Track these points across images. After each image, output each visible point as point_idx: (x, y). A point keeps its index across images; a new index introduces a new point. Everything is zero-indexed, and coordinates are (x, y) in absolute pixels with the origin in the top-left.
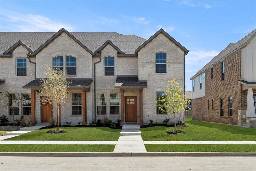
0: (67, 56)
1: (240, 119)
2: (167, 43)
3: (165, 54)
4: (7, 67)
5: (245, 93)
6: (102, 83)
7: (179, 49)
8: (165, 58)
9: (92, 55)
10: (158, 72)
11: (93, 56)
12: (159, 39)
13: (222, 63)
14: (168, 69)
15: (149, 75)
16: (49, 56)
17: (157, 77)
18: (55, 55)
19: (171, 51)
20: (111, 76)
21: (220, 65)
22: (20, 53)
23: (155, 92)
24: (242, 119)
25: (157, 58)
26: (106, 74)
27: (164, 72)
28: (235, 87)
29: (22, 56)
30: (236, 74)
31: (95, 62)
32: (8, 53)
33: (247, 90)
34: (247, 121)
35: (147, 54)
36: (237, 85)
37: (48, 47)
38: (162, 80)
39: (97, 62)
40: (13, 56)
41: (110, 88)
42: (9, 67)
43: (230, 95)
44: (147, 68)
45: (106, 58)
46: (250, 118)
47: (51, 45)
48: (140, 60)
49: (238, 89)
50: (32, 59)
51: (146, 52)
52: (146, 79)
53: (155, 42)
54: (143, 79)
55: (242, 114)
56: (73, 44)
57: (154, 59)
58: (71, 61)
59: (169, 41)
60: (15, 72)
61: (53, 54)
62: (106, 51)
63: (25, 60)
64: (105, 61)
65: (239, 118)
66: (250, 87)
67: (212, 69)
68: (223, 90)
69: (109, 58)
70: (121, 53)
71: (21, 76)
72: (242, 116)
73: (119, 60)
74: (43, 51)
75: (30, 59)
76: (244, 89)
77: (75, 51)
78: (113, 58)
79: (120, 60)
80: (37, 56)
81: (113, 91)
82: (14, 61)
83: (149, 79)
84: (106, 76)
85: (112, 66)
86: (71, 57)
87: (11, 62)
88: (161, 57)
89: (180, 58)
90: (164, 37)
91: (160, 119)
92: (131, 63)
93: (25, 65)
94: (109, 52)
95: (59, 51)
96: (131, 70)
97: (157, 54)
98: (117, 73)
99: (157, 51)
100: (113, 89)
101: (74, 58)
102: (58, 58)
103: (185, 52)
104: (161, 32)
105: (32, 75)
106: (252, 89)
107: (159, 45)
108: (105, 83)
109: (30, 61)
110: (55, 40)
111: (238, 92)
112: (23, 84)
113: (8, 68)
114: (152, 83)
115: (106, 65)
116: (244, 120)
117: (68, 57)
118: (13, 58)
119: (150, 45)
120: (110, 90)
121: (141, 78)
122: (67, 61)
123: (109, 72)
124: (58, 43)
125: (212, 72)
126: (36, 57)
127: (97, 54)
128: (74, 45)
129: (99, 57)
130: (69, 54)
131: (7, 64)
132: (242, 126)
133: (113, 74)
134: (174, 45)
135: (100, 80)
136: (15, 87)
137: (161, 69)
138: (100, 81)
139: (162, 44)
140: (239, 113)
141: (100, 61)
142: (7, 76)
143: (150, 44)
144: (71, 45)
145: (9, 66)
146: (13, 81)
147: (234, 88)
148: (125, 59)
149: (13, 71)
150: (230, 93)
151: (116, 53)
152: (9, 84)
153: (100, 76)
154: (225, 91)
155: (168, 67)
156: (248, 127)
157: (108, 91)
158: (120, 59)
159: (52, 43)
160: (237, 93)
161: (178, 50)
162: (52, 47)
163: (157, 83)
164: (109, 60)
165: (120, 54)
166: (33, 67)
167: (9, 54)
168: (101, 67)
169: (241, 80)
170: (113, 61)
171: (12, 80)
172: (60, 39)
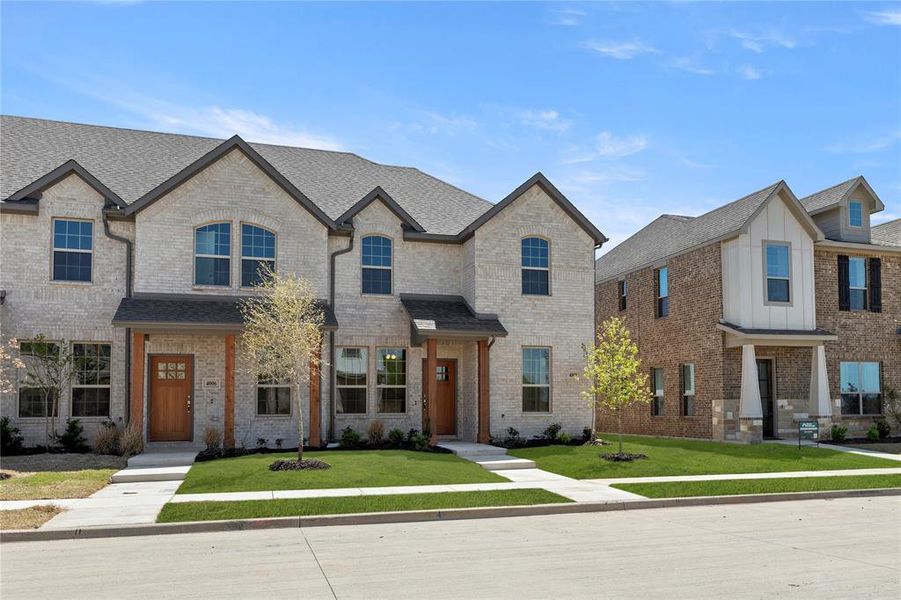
0: (244, 225)
1: (719, 422)
2: (552, 213)
3: (545, 243)
4: (18, 247)
5: (734, 355)
6: (353, 316)
7: (581, 232)
8: (545, 253)
9: (330, 228)
10: (528, 293)
11: (331, 233)
12: (532, 199)
13: (657, 271)
14: (555, 285)
15: (504, 298)
16: (182, 221)
17: (526, 305)
18: (203, 220)
19: (561, 236)
20: (384, 296)
21: (650, 276)
22: (72, 201)
23: (519, 349)
24: (727, 422)
25: (524, 252)
26: (366, 289)
27: (544, 294)
28: (705, 339)
29: (78, 212)
30: (705, 306)
31: (335, 250)
32: (25, 200)
33: (740, 349)
34: (743, 428)
35: (499, 241)
36: (710, 335)
37: (178, 191)
38: (540, 313)
39: (338, 249)
40: (40, 210)
41: (378, 332)
42: (24, 247)
43: (687, 359)
44: (498, 278)
45: (366, 240)
46: (749, 419)
47: (190, 184)
48: (480, 256)
49: (711, 343)
50: (117, 227)
51: (496, 234)
52: (495, 310)
53: (519, 208)
54: (487, 311)
55: (726, 410)
56: (267, 190)
57: (517, 256)
58: (258, 241)
59: (557, 207)
60: (47, 266)
61: (198, 216)
62: (367, 220)
63: (87, 227)
64: (365, 250)
65: (715, 420)
66: (750, 341)
67: (621, 284)
68: (660, 344)
69: (377, 239)
70: (413, 229)
71: (73, 283)
72: (725, 417)
73: (407, 248)
74: (161, 201)
75: (107, 226)
76: (731, 344)
77: (272, 210)
78: (388, 242)
79: (411, 251)
80: (138, 218)
81: (390, 340)
82: (43, 227)
83: (502, 310)
84: (367, 295)
85: (384, 265)
86: (259, 230)
87: (30, 230)
88: (535, 250)
89: (583, 256)
90: (545, 198)
91: (533, 424)
92: (442, 260)
93: (88, 244)
94: (377, 222)
95: (218, 208)
96: (442, 279)
97: (525, 242)
98: (399, 286)
99: (525, 233)
100: (387, 334)
101: (268, 233)
102: (213, 227)
103: (596, 240)
104: (539, 181)
105: (112, 278)
106: (753, 346)
107: (531, 217)
108: (363, 318)
109: (108, 234)
110: (206, 172)
111: (712, 352)
112: (80, 307)
113: (18, 250)
114: (514, 322)
115: (365, 261)
116: (732, 425)
117: (247, 229)
118: (40, 218)
119: (508, 214)
120: (380, 337)
121: (481, 306)
122: (245, 241)
123: (376, 281)
124: (215, 181)
125: (621, 291)
126: (135, 221)
127: (342, 228)
128: (269, 193)
129: (350, 235)
130: (254, 220)
131: (16, 237)
132: (727, 442)
133: (387, 290)
134: (569, 220)
135: (350, 307)
136: (48, 319)
137: (536, 283)
138: (350, 311)
139: (538, 216)
140: (717, 407)
141: (350, 249)
142: (16, 278)
143: (506, 211)
144: (258, 193)
145: (24, 244)
146: (36, 297)
147: (699, 342)
148: (426, 248)
149: (39, 262)
150: (686, 353)
151: (399, 227)
152: (21, 308)
153: (348, 295)
154: (669, 347)
155: (555, 279)
156: (745, 443)
157: (372, 342)
158: (409, 244)
159: (195, 180)
160: (710, 354)
161: (579, 234)
162: (193, 193)
163: (525, 323)
164: (377, 248)
165: (411, 230)
166: (117, 253)
167: (27, 201)
168: (351, 267)
169: (722, 321)
170: (388, 251)
171: (36, 293)
172: (222, 169)
